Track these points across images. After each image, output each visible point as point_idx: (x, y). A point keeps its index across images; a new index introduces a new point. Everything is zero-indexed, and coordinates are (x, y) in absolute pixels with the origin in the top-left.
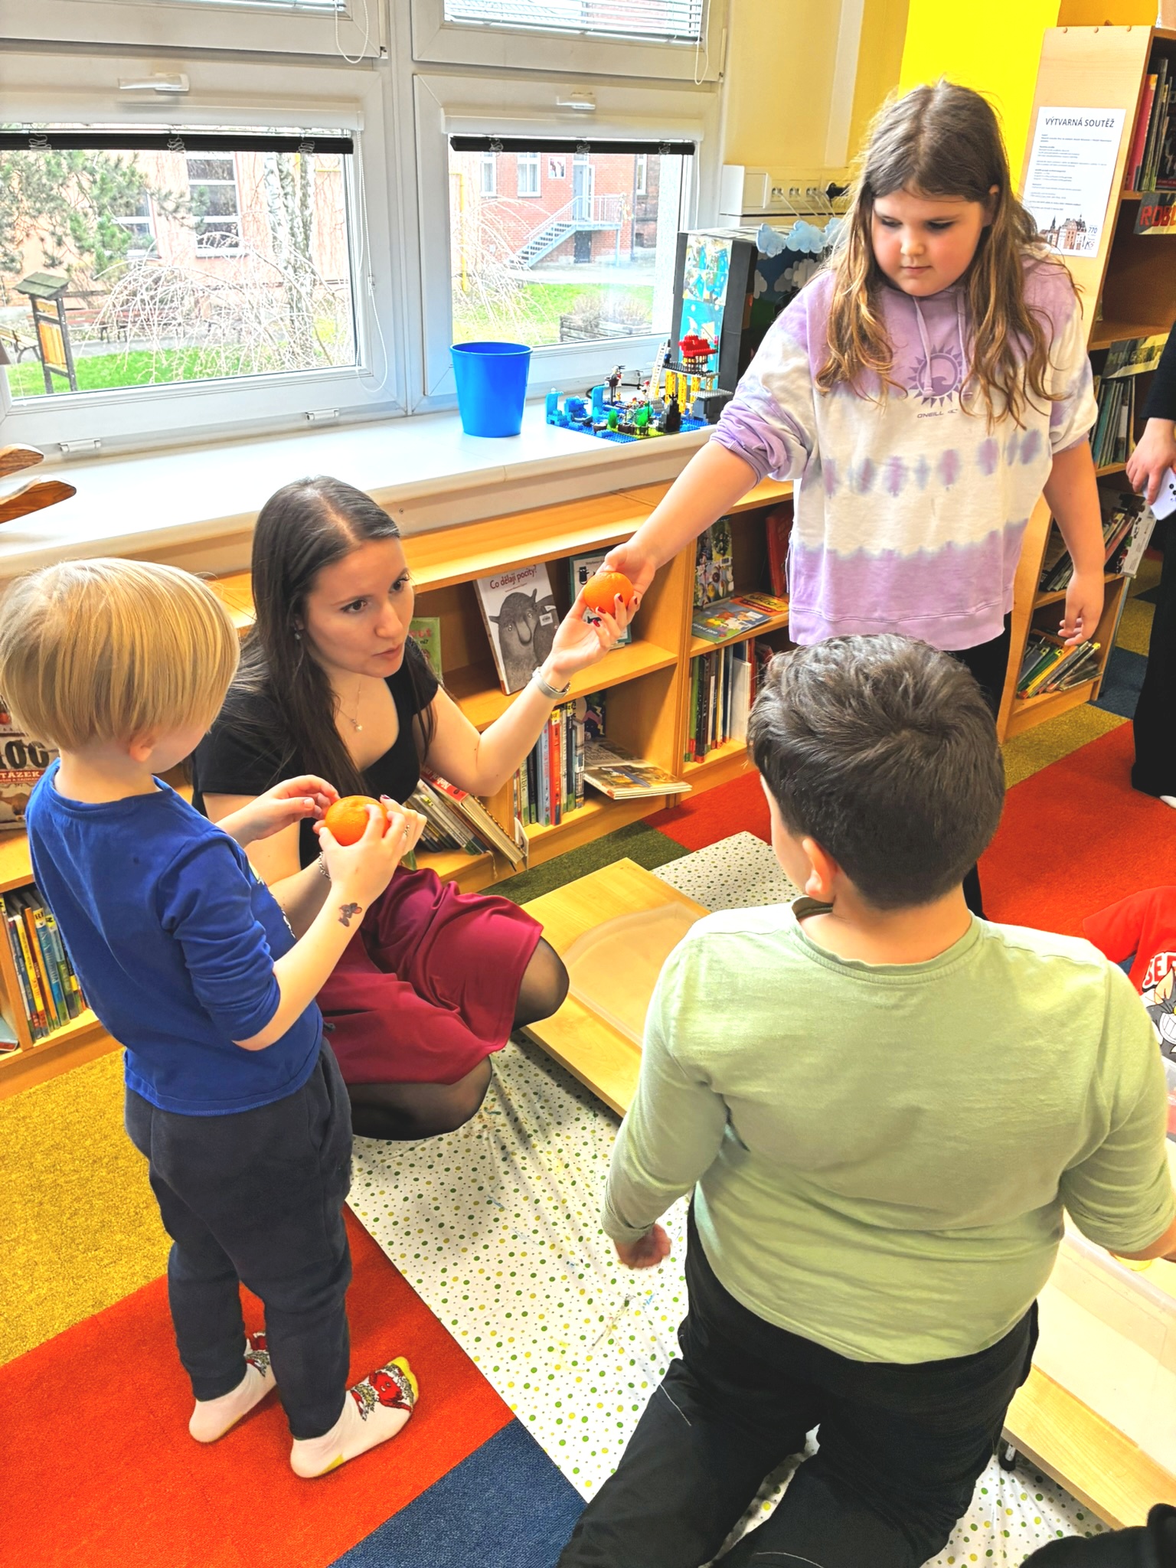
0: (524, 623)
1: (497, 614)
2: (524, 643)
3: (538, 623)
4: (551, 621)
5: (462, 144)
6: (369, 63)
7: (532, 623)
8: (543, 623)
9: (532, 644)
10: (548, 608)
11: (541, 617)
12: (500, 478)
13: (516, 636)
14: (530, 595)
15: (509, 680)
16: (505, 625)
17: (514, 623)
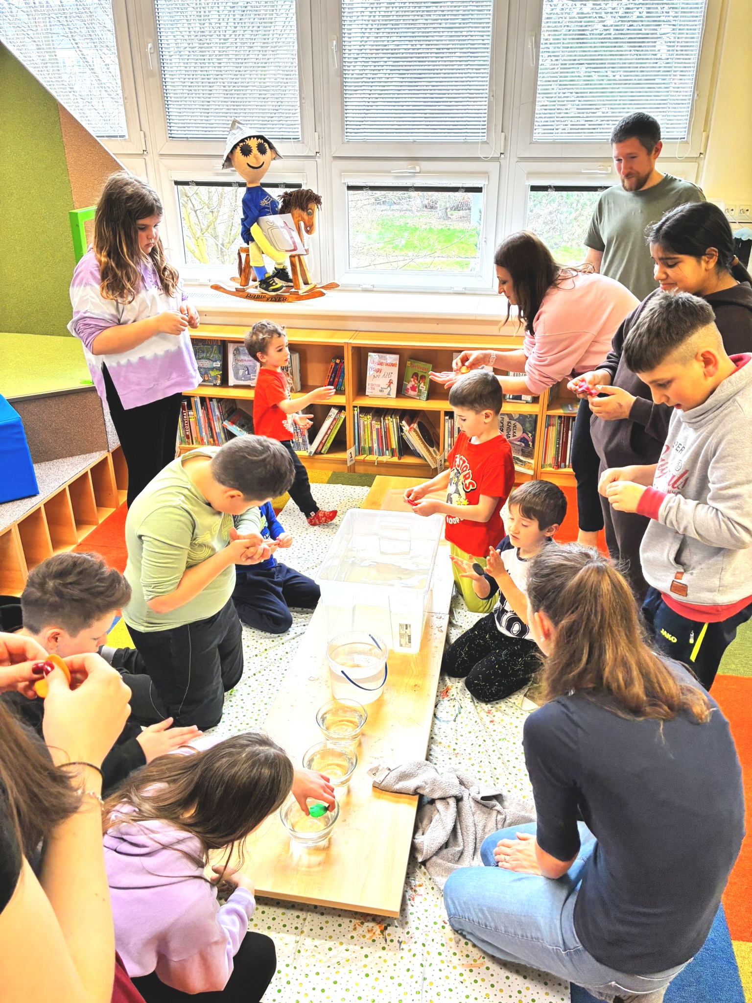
5: (534, 188)
6: (494, 159)
12: (473, 318)
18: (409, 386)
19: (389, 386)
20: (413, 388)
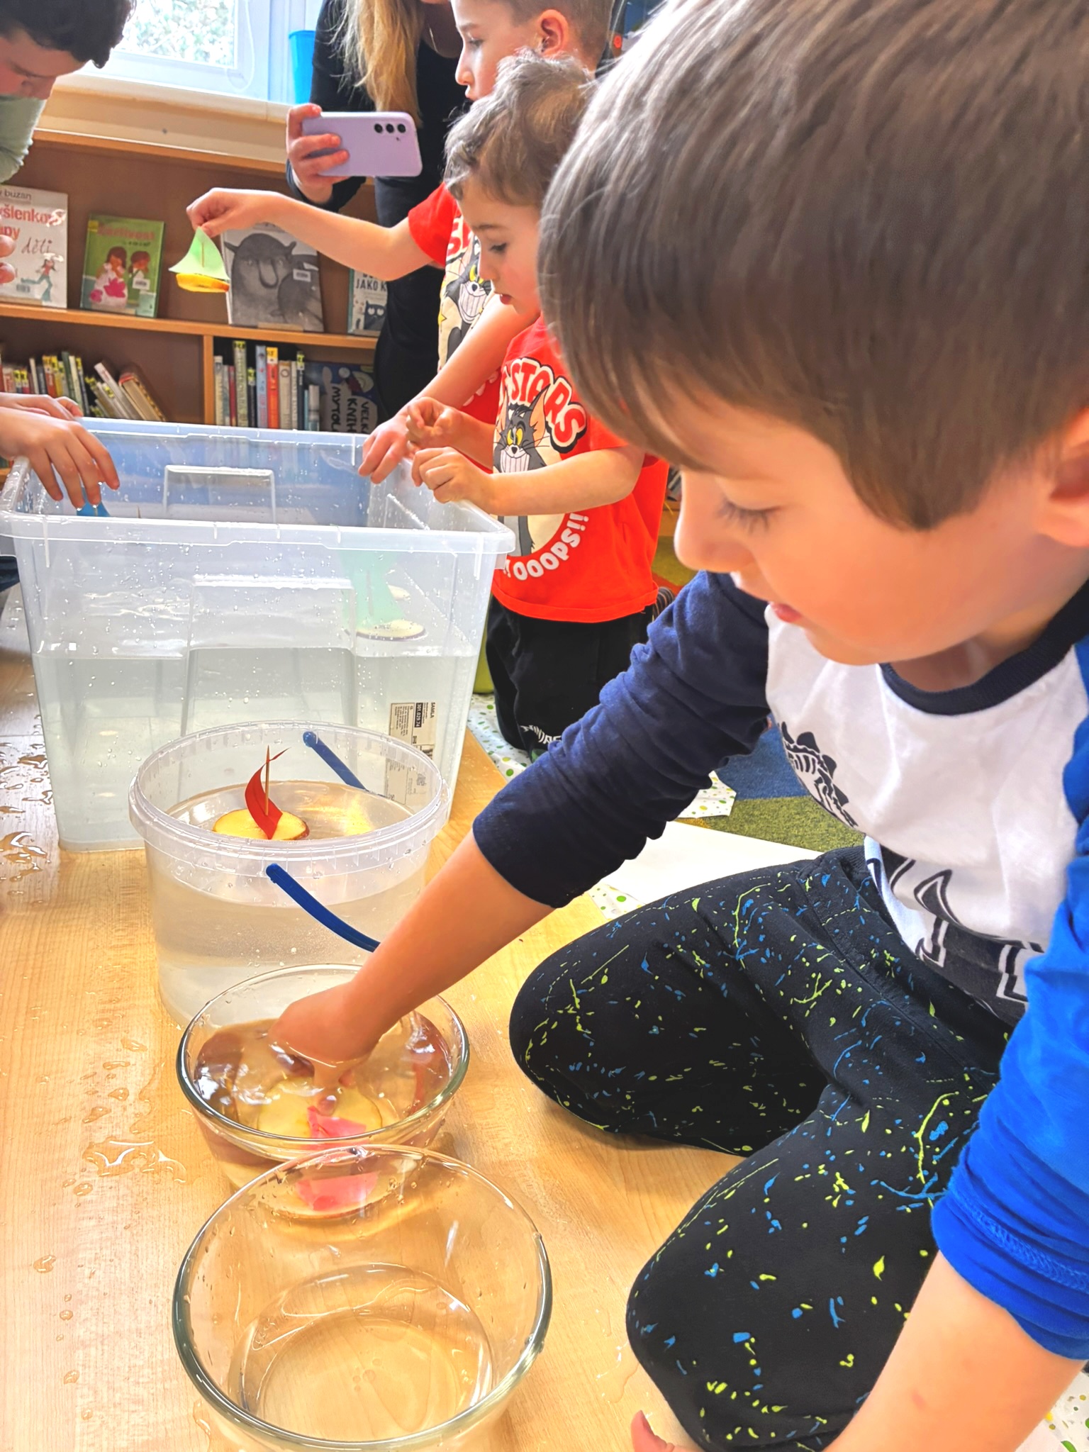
0: (270, 268)
1: (237, 244)
2: (265, 285)
3: (291, 274)
4: (308, 279)
7: (282, 272)
8: (296, 277)
9: (276, 291)
10: (306, 266)
11: (295, 271)
12: (261, 113)
13: (255, 274)
14: (287, 244)
15: (234, 311)
16: (247, 259)
17: (258, 263)
18: (100, 285)
19: (45, 276)
20: (114, 289)
